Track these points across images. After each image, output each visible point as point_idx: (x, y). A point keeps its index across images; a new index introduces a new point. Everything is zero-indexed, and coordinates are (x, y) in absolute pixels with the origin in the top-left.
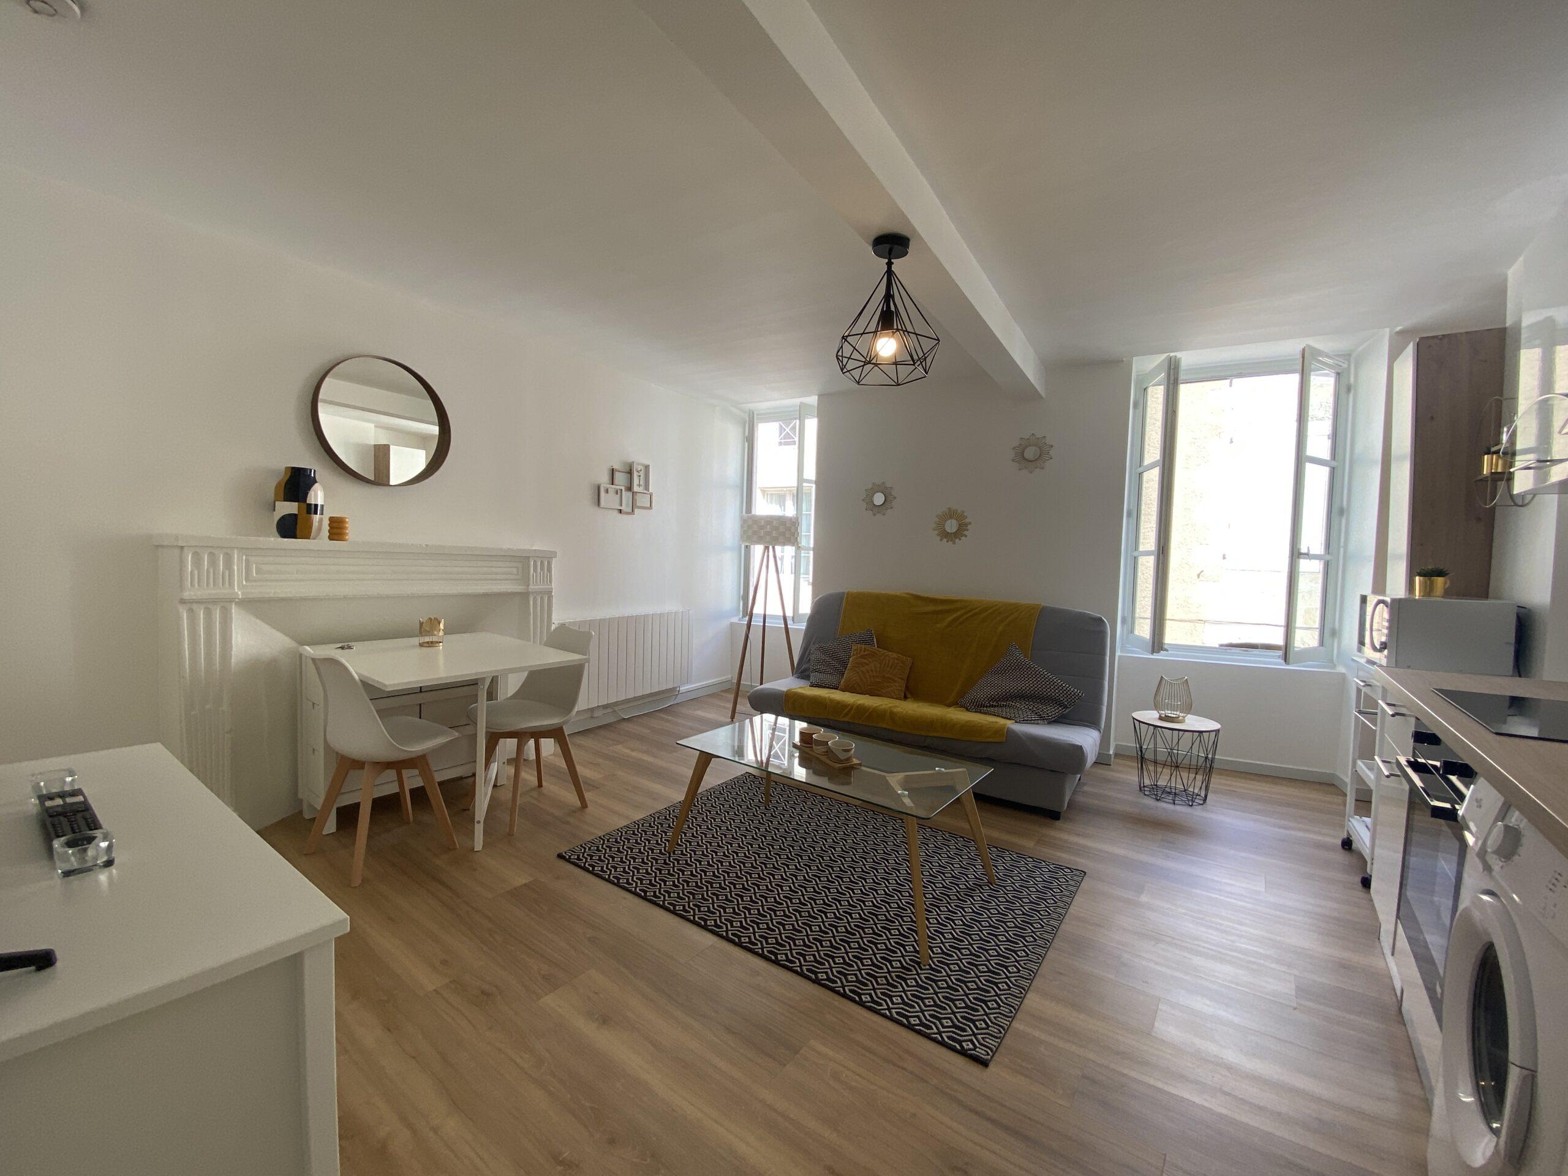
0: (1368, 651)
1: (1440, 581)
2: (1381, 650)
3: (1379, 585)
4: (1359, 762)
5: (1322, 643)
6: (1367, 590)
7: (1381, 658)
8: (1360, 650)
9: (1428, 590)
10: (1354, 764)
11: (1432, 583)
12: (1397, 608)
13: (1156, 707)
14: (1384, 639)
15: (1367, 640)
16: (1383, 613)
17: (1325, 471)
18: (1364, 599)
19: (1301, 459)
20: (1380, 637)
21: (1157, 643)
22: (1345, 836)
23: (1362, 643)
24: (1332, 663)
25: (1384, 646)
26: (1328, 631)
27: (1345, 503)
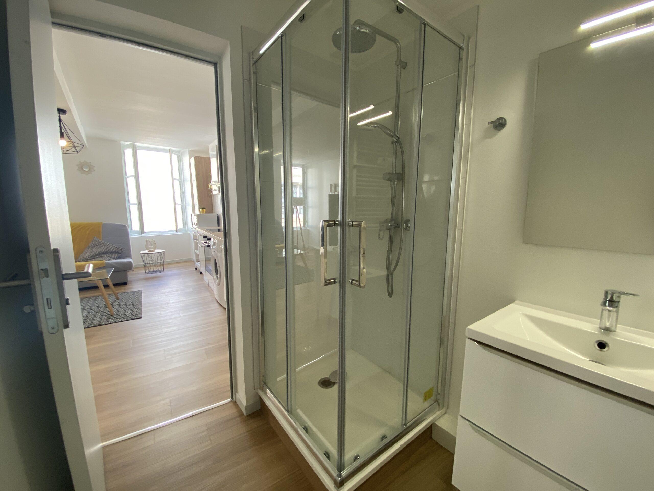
0: (194, 226)
1: (204, 210)
2: (196, 225)
3: (194, 211)
4: (196, 250)
5: (184, 227)
6: (192, 213)
7: (197, 226)
8: (192, 226)
9: (203, 212)
10: (195, 251)
11: (203, 211)
12: (198, 216)
13: (147, 249)
14: (196, 223)
15: (193, 223)
16: (196, 217)
17: (178, 182)
18: (191, 214)
19: (173, 179)
20: (196, 222)
21: (142, 231)
22: (195, 268)
23: (192, 224)
24: (186, 231)
25: (197, 224)
26: (185, 224)
27: (184, 191)
